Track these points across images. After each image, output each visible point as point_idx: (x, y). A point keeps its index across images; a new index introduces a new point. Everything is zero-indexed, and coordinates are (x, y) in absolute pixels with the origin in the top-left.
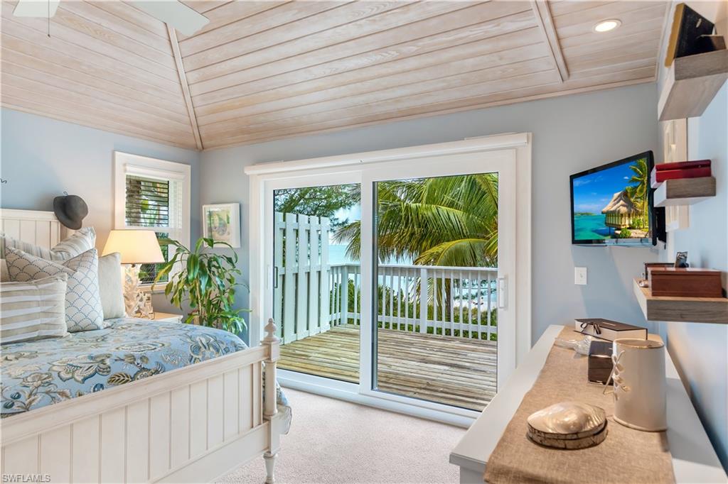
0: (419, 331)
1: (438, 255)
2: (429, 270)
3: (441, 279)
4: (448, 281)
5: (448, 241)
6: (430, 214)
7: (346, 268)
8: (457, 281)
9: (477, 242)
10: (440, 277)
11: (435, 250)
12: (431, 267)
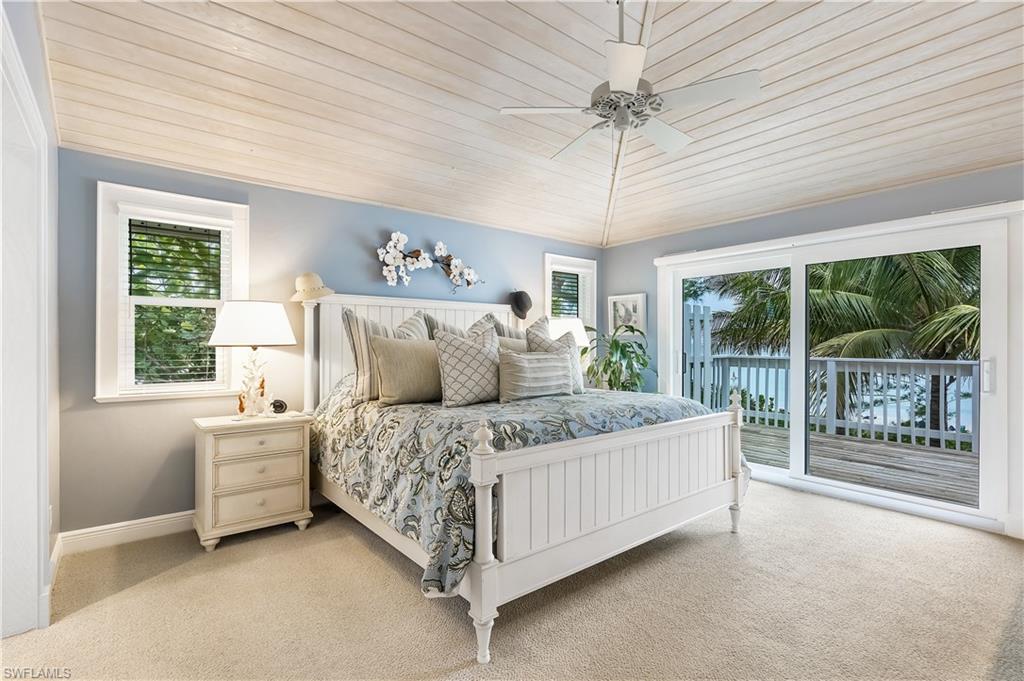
0: (824, 432)
1: (841, 348)
2: (838, 363)
3: (844, 373)
4: (853, 375)
5: (851, 332)
6: (824, 302)
7: (727, 362)
8: (866, 375)
9: (892, 332)
10: (841, 370)
11: (834, 341)
12: (840, 359)
